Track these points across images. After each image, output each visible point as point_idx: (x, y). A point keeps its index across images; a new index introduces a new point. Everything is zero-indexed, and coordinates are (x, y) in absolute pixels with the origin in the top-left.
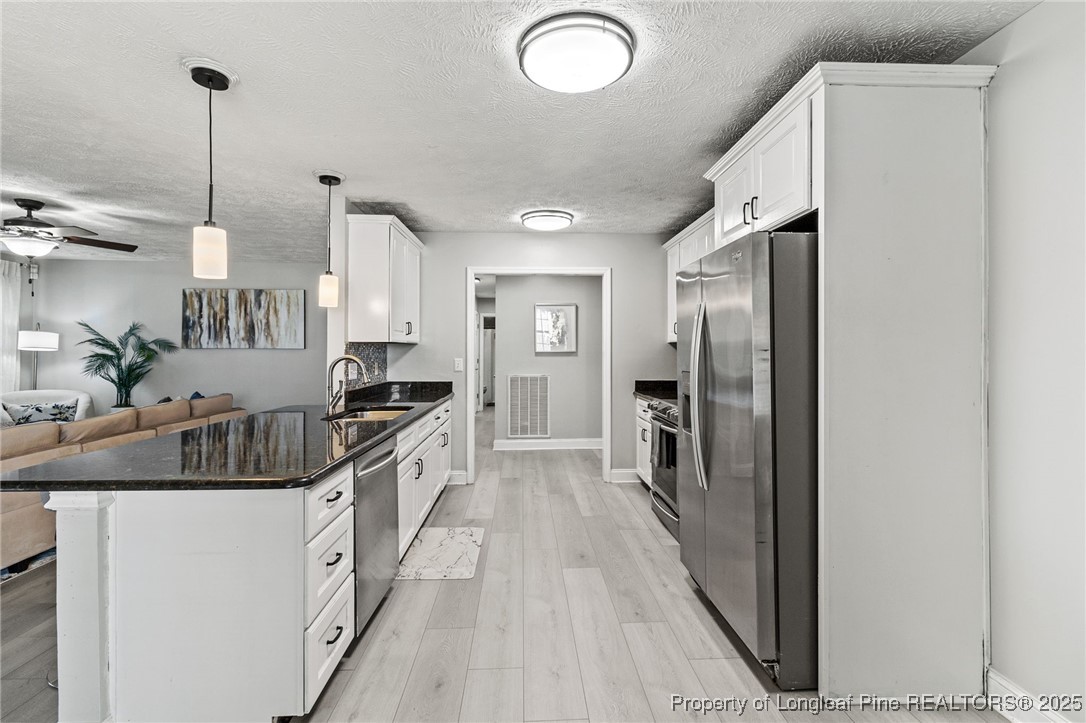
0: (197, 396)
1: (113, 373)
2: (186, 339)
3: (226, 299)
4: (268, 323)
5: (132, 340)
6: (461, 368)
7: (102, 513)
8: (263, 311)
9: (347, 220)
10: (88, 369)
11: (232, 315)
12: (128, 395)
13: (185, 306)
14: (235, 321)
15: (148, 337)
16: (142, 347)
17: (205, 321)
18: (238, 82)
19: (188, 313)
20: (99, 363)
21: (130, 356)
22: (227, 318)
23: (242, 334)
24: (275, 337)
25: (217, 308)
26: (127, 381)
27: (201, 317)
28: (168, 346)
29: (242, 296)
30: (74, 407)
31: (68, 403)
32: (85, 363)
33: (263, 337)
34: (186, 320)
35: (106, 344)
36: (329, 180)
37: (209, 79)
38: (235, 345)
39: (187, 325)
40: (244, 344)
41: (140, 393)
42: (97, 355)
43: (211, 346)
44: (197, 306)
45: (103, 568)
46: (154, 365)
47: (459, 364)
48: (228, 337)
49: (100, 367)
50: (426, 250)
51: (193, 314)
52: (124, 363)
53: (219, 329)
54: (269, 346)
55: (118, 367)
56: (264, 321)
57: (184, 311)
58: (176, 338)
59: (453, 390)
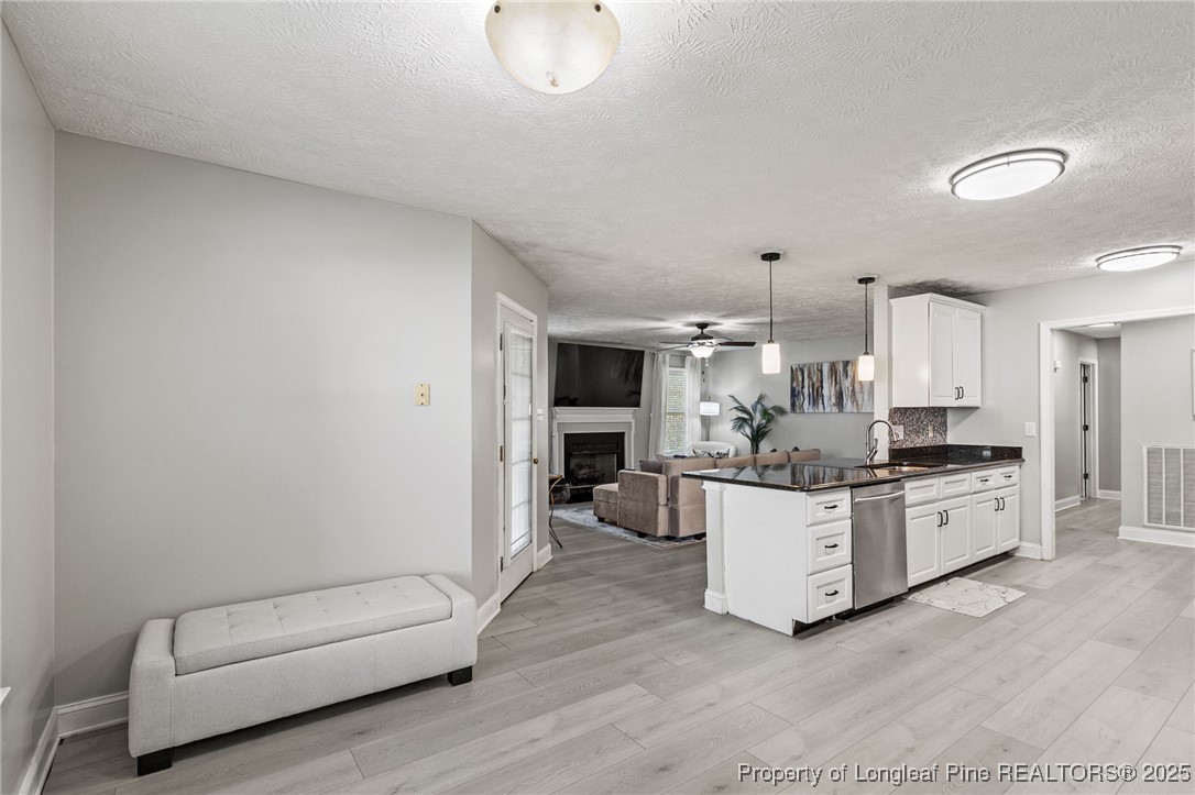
0: (796, 449)
1: (748, 431)
2: (793, 405)
3: (821, 372)
4: (853, 390)
5: (759, 407)
6: (1034, 432)
7: (721, 494)
8: (849, 380)
9: (889, 304)
10: (734, 427)
11: (826, 384)
12: (757, 446)
13: (793, 379)
14: (828, 390)
15: (768, 404)
16: (765, 413)
17: (806, 390)
18: (785, 253)
19: (794, 385)
20: (740, 423)
21: (758, 419)
22: (822, 387)
23: (833, 400)
24: (860, 403)
25: (815, 379)
26: (757, 437)
27: (803, 387)
28: (781, 411)
29: (833, 367)
30: (727, 454)
31: (724, 451)
32: (732, 424)
33: (850, 403)
34: (793, 390)
35: (744, 410)
36: (865, 281)
37: (771, 257)
38: (828, 410)
39: (794, 394)
40: (835, 409)
41: (765, 446)
42: (739, 418)
43: (811, 411)
44: (800, 379)
45: (722, 521)
46: (772, 426)
47: (1031, 428)
48: (823, 403)
49: (741, 426)
50: (987, 311)
51: (798, 385)
52: (755, 424)
53: (816, 397)
54: (855, 411)
55: (752, 426)
56: (851, 389)
57: (792, 383)
58: (787, 405)
59: (1024, 456)
